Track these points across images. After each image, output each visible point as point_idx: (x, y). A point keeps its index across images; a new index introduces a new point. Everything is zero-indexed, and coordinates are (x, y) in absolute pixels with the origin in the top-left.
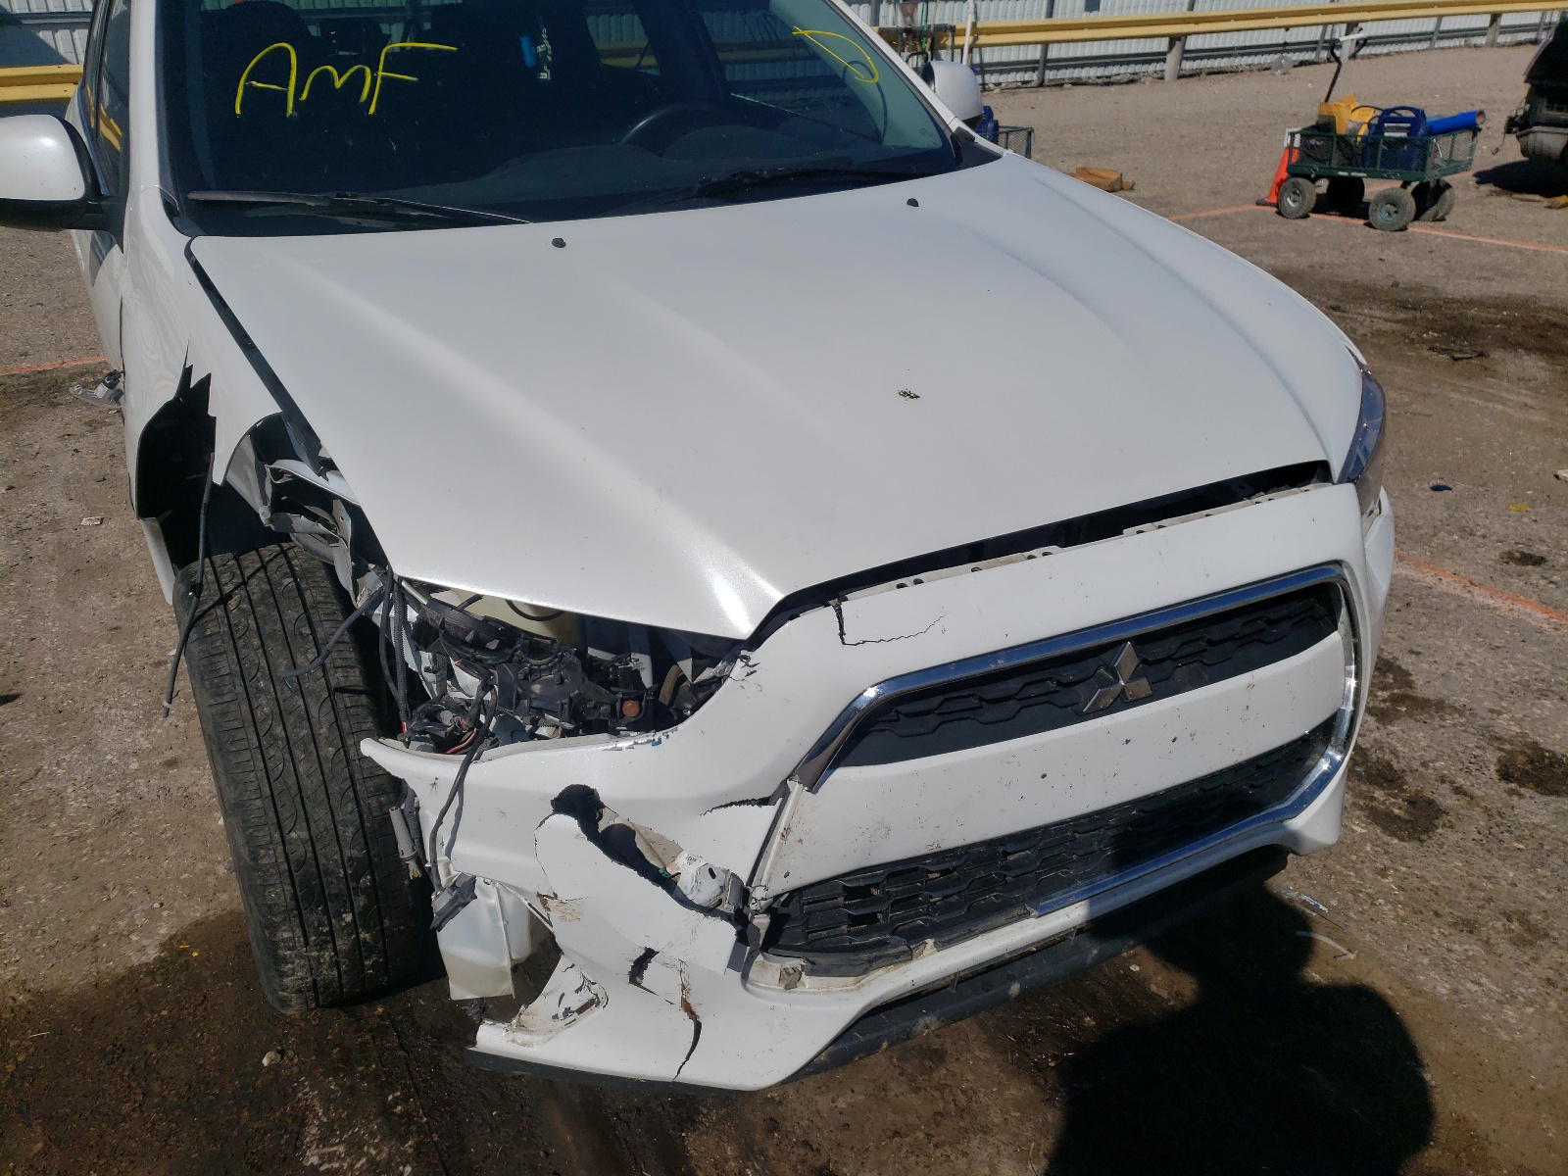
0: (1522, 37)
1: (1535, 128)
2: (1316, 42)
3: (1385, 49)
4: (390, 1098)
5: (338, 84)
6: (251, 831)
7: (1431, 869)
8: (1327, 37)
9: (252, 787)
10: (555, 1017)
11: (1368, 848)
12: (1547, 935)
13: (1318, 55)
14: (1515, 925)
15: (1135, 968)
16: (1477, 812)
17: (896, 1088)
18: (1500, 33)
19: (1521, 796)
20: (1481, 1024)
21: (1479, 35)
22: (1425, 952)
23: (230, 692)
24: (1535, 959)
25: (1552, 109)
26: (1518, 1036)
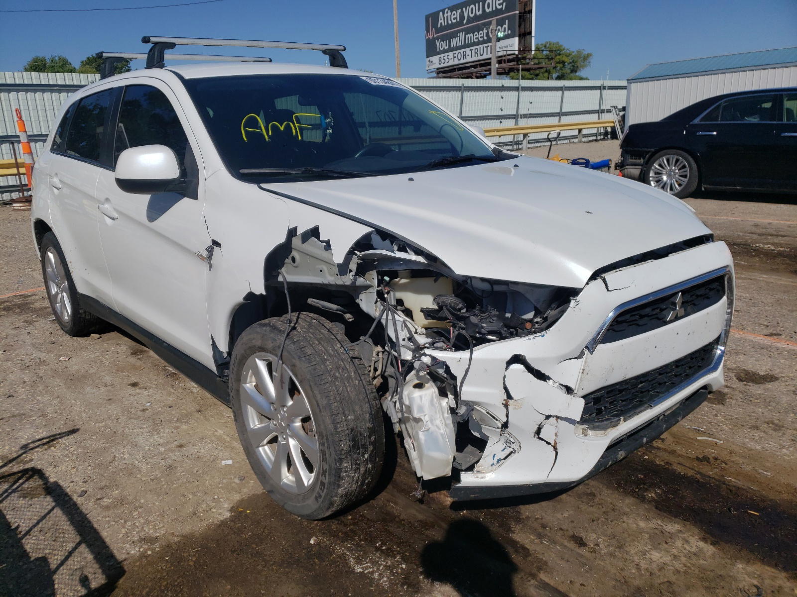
0: (591, 138)
1: (627, 167)
2: (512, 142)
3: (539, 145)
4: (377, 545)
5: (282, 128)
6: (334, 416)
7: (732, 412)
8: (516, 140)
9: (332, 398)
10: (493, 464)
11: (707, 409)
12: (783, 427)
13: (513, 147)
14: (771, 425)
15: (646, 457)
16: (737, 393)
17: (584, 507)
18: (583, 137)
19: (750, 386)
20: (778, 456)
21: (574, 138)
22: (746, 438)
23: (314, 361)
24: (784, 434)
25: (632, 159)
26: (792, 457)
